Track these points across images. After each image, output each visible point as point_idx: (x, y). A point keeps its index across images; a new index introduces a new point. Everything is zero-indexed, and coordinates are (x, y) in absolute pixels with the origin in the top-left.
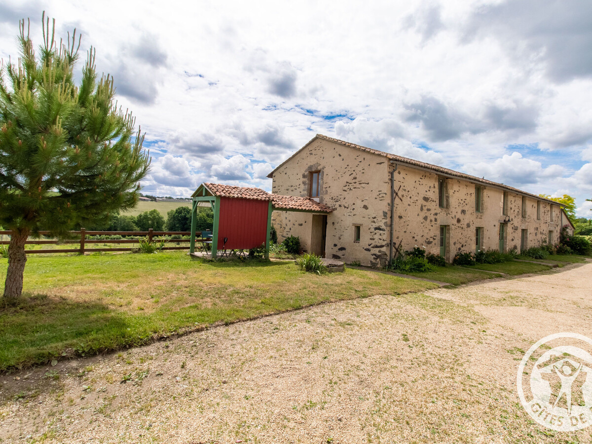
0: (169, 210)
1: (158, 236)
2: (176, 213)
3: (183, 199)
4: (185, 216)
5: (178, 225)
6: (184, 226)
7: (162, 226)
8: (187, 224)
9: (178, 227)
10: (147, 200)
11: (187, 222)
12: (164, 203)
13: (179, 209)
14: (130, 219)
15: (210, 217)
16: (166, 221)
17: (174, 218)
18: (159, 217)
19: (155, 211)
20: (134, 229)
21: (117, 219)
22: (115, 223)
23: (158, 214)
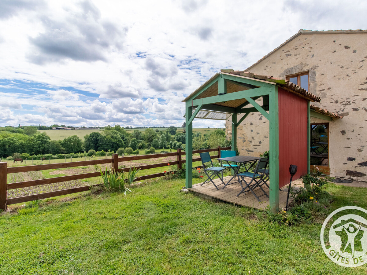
0: (85, 135)
1: (79, 153)
2: (90, 136)
3: (93, 127)
4: (96, 138)
5: (92, 145)
6: (96, 145)
7: (81, 146)
8: (98, 143)
9: (92, 146)
10: (69, 129)
11: (98, 142)
12: (81, 131)
13: (92, 134)
14: (58, 142)
15: (113, 138)
16: (83, 142)
17: (89, 140)
18: (79, 140)
19: (75, 136)
20: (61, 149)
21: (49, 143)
22: (47, 145)
23: (78, 138)
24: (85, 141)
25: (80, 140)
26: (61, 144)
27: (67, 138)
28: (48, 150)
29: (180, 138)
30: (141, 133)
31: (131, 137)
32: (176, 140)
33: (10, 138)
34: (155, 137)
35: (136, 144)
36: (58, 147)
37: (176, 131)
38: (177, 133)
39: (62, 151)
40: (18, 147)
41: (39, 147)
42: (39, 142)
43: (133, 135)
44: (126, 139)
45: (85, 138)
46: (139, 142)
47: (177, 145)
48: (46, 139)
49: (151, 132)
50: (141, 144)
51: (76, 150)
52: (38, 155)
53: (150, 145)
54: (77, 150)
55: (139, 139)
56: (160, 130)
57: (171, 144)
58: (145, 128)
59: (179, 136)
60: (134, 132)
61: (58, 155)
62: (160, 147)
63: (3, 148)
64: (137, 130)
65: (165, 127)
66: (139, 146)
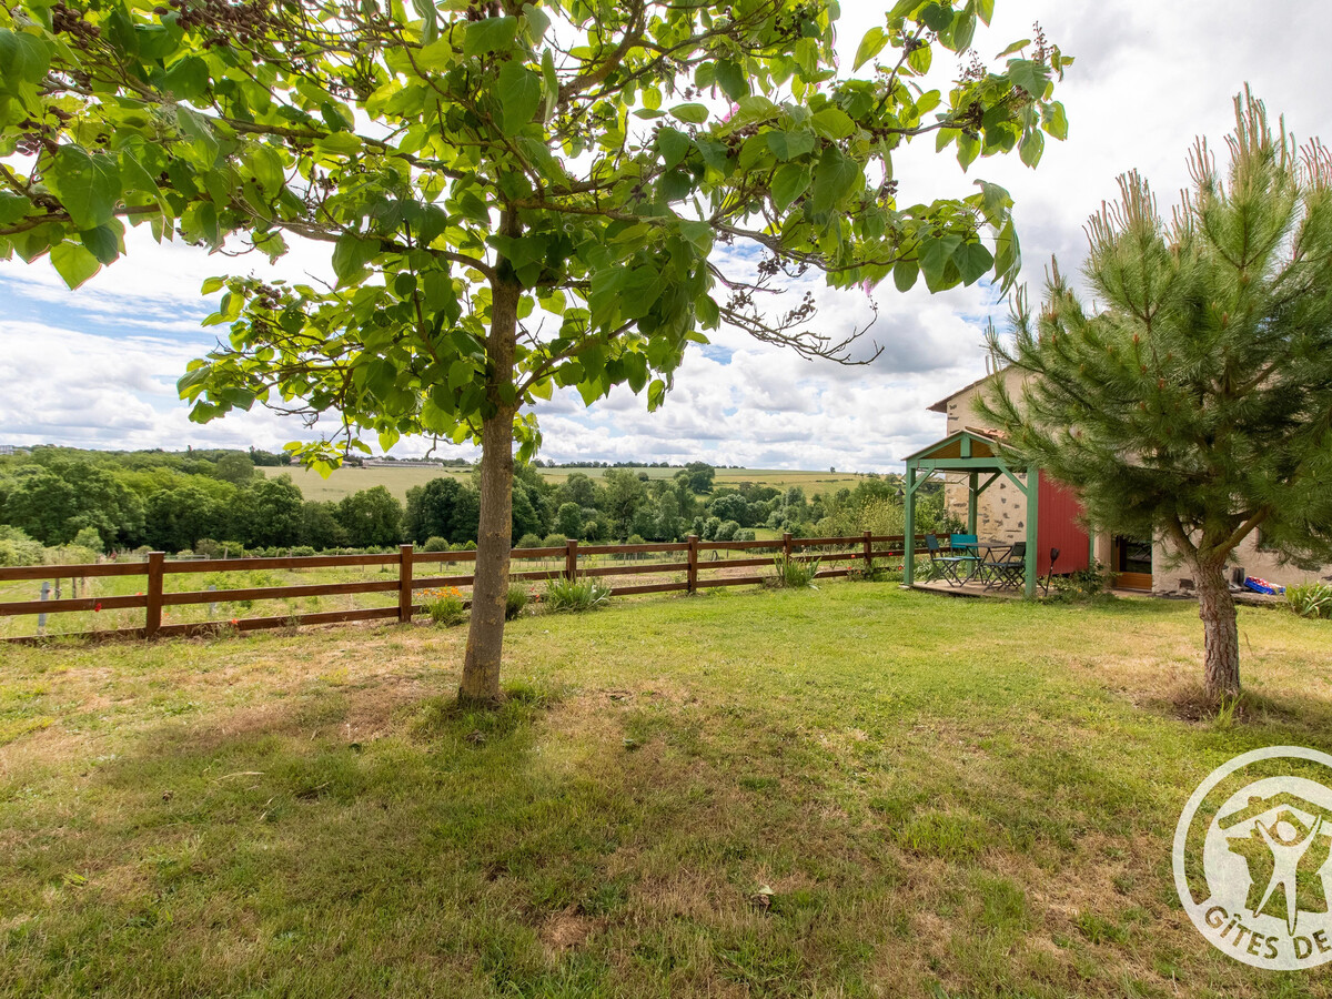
0: (410, 487)
2: (428, 492)
4: (448, 499)
5: (431, 521)
6: (445, 521)
7: (396, 522)
8: (453, 517)
9: (432, 524)
11: (453, 512)
12: (384, 470)
13: (434, 483)
14: (326, 508)
16: (403, 511)
17: (423, 504)
18: (390, 502)
19: (380, 490)
20: (335, 531)
21: (300, 510)
22: (293, 518)
23: (388, 496)
24: (409, 509)
25: (394, 504)
26: (336, 516)
27: (352, 496)
28: (295, 535)
29: (726, 508)
30: (592, 483)
31: (559, 497)
32: (714, 514)
33: (183, 489)
34: (641, 499)
35: (577, 522)
36: (326, 526)
37: (713, 481)
38: (715, 489)
39: (338, 538)
40: (211, 522)
41: (270, 524)
42: (270, 506)
43: (564, 489)
44: (542, 505)
45: (408, 496)
46: (586, 517)
47: (719, 530)
48: (290, 495)
49: (625, 483)
50: (593, 523)
51: (380, 538)
52: (270, 548)
53: (623, 527)
54: (384, 537)
55: (587, 506)
56: (652, 473)
57: (699, 528)
58: (596, 465)
59: (723, 498)
60: (570, 481)
61: (329, 551)
62: (657, 535)
63: (161, 521)
64: (581, 475)
65: (671, 463)
66: (588, 530)
